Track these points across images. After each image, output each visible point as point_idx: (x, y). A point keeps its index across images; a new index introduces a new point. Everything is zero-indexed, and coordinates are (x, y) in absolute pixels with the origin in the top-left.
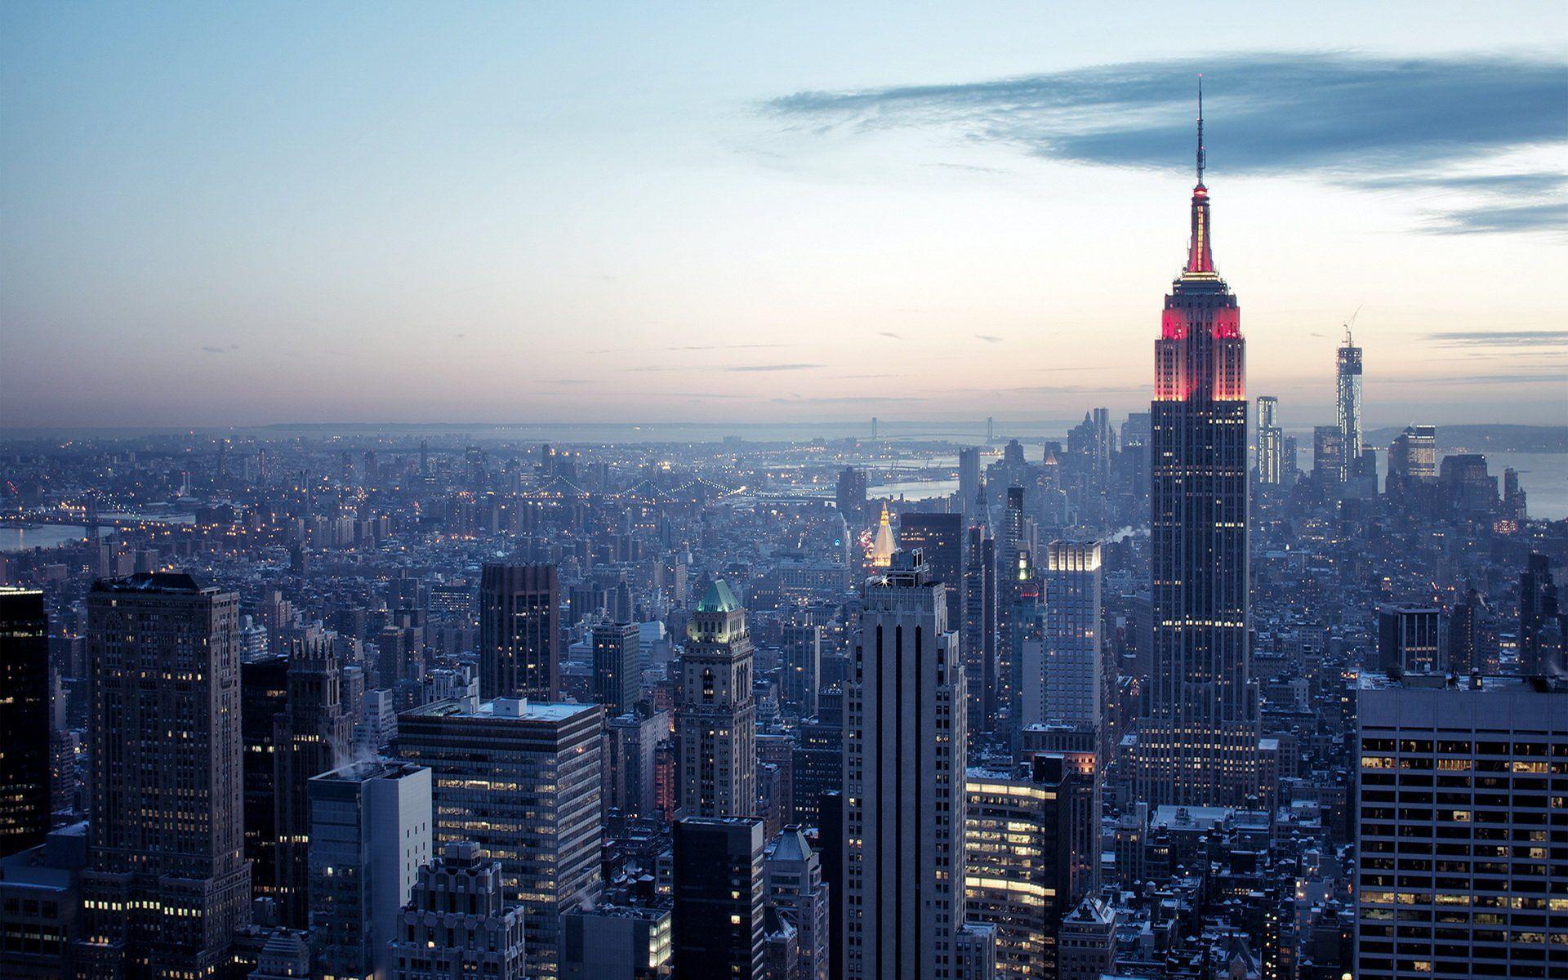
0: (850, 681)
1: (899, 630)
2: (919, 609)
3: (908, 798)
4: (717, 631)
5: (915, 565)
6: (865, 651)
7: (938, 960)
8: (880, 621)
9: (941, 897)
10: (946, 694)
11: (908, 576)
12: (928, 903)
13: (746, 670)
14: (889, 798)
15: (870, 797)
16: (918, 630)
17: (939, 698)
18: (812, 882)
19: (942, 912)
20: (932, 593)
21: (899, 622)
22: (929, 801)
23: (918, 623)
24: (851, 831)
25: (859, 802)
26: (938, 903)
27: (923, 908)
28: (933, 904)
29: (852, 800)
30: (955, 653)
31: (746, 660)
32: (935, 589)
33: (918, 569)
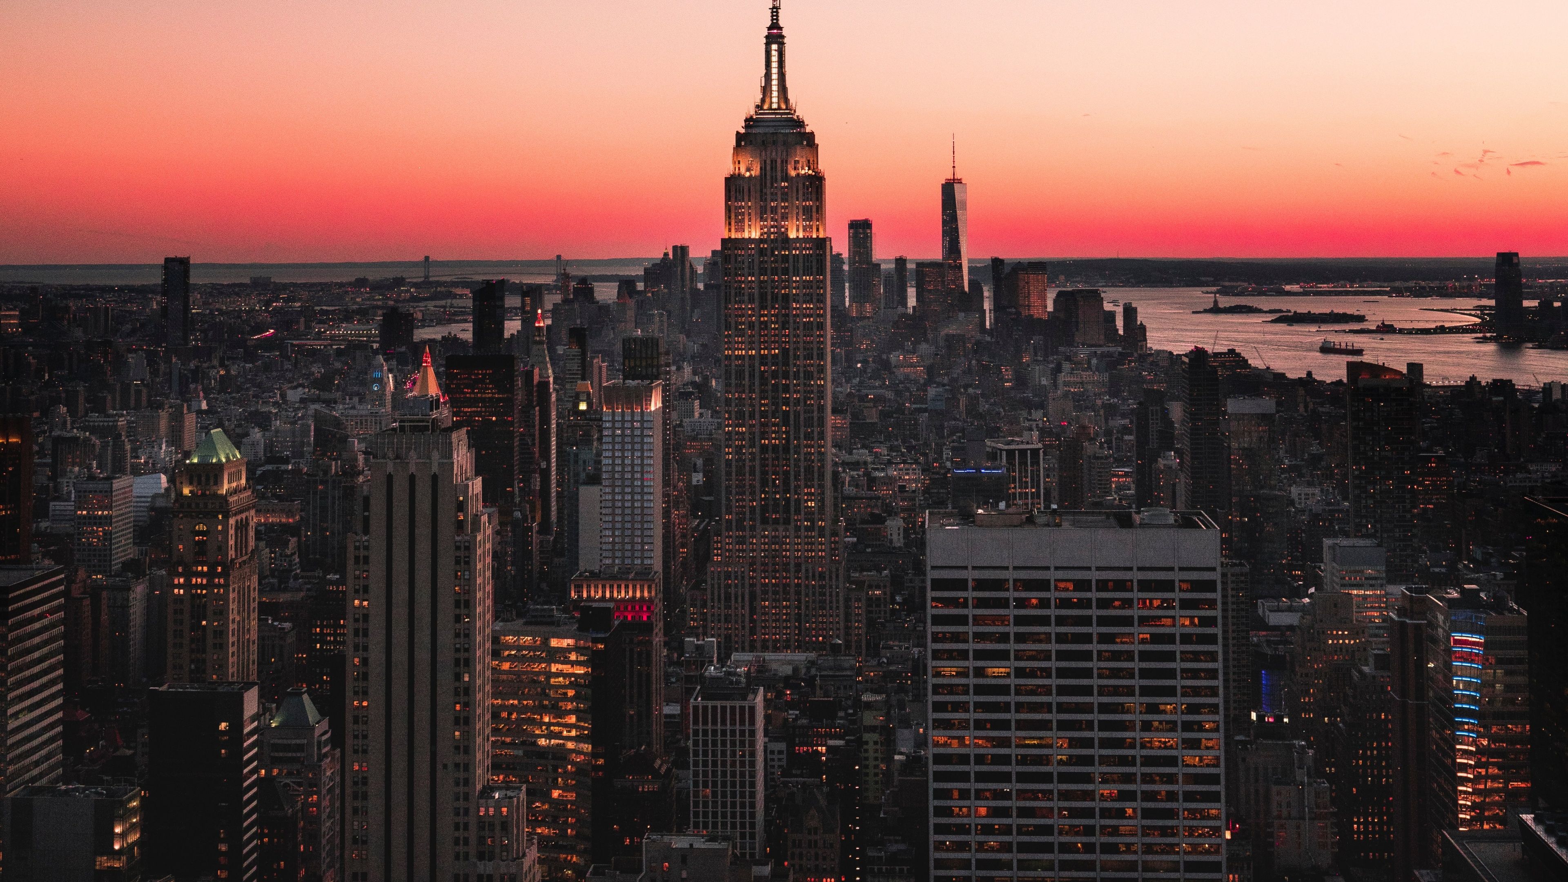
0: (356, 533)
1: (412, 478)
2: (436, 455)
3: (423, 655)
4: (212, 483)
5: (432, 410)
6: (372, 502)
7: (457, 827)
8: (390, 468)
9: (460, 758)
10: (467, 544)
11: (423, 421)
12: (445, 766)
13: (247, 524)
14: (400, 656)
15: (376, 655)
16: (435, 478)
17: (458, 548)
18: (319, 749)
19: (462, 775)
20: (450, 439)
21: (412, 469)
22: (446, 656)
23: (435, 469)
24: (356, 693)
25: (365, 661)
26: (457, 765)
27: (439, 774)
28: (451, 767)
29: (356, 660)
30: (477, 500)
31: (247, 513)
32: (454, 435)
33: (435, 414)
